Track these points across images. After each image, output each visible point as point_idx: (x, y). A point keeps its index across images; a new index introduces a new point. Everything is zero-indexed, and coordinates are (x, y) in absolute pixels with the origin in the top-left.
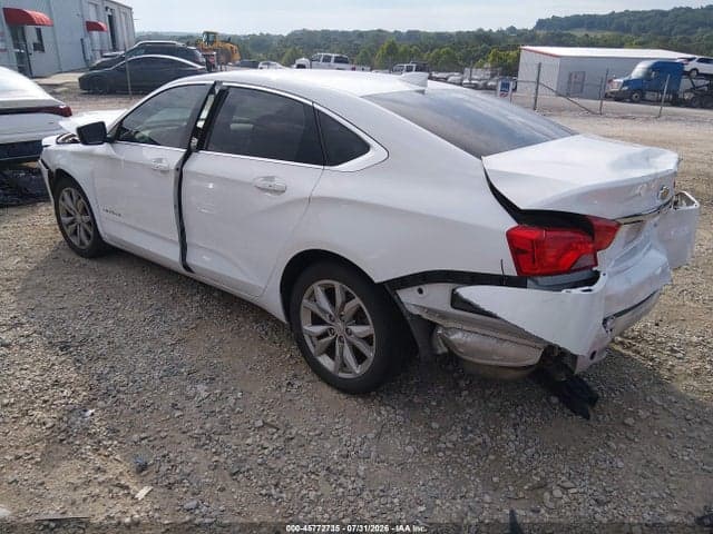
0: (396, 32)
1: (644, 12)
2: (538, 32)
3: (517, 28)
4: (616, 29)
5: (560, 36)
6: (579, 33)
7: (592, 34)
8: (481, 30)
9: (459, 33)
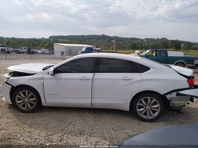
0: (7, 38)
1: (75, 36)
2: (50, 39)
3: (45, 38)
4: (70, 39)
5: (56, 40)
6: (61, 40)
7: (64, 40)
8: (34, 38)
9: (28, 39)
